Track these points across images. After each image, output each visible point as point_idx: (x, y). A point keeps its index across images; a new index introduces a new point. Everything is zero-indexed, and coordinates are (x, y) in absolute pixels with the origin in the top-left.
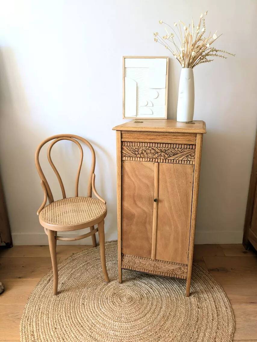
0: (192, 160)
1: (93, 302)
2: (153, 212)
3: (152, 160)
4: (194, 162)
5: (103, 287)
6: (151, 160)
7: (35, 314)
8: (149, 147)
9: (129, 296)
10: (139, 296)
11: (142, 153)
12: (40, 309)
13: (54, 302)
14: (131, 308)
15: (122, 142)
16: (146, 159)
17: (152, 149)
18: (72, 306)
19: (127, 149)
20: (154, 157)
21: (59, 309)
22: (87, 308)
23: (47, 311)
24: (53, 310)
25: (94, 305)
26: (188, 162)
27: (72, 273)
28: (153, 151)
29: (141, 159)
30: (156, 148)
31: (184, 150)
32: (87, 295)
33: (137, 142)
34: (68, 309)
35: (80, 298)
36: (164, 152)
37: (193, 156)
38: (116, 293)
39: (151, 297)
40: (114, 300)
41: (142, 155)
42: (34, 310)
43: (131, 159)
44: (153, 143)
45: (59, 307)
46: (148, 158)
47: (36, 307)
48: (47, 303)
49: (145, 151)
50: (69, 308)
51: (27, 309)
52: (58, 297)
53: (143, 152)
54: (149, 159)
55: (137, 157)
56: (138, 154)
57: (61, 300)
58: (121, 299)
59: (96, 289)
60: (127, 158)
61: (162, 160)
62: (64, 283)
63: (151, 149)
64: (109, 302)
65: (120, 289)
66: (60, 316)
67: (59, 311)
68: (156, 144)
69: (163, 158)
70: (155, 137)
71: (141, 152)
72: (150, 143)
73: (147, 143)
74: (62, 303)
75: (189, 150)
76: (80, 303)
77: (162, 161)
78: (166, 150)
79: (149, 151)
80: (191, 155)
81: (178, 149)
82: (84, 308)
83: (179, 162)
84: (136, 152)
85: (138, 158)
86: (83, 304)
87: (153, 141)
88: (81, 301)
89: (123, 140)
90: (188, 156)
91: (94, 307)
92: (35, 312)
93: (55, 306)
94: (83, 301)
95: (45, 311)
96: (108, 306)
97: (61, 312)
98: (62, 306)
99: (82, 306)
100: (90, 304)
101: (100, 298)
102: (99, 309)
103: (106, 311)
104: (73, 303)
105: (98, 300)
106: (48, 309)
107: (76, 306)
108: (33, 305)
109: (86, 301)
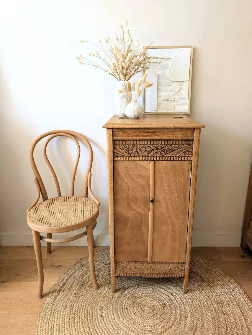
0: (190, 156)
1: (112, 313)
2: (148, 213)
3: (148, 158)
4: (191, 158)
5: (120, 295)
6: (147, 158)
8: (144, 145)
11: (136, 152)
12: (54, 326)
13: (68, 316)
15: (114, 140)
16: (141, 158)
17: (148, 147)
18: (89, 319)
19: (120, 148)
20: (150, 155)
21: (76, 324)
22: (106, 320)
23: (63, 327)
24: (69, 326)
25: (114, 317)
26: (186, 158)
28: (148, 149)
29: (135, 158)
30: (152, 146)
31: (181, 146)
32: (104, 306)
33: (131, 140)
34: (86, 324)
35: (97, 310)
36: (160, 150)
37: (190, 152)
38: (135, 302)
39: (173, 305)
40: (134, 309)
41: (136, 154)
42: (47, 327)
43: (125, 159)
44: (148, 140)
45: (76, 322)
46: (143, 156)
47: (49, 324)
48: (61, 319)
49: (140, 149)
50: (86, 322)
51: (39, 327)
52: (72, 310)
53: (138, 150)
54: (144, 158)
55: (131, 157)
56: (132, 153)
57: (76, 313)
58: (142, 308)
59: (113, 297)
60: (119, 158)
61: (158, 158)
63: (146, 147)
64: (129, 312)
67: (75, 326)
68: (152, 141)
69: (160, 156)
70: (150, 134)
71: (135, 151)
72: (145, 140)
73: (142, 140)
74: (78, 317)
75: (186, 146)
76: (98, 315)
78: (163, 147)
79: (144, 149)
81: (175, 145)
82: (104, 321)
83: (176, 159)
84: (130, 151)
85: (133, 158)
86: (102, 316)
87: (148, 138)
88: (98, 313)
89: (116, 138)
90: (185, 152)
91: (114, 319)
92: (50, 329)
93: (70, 321)
94: (101, 313)
95: (60, 328)
96: (129, 317)
97: (78, 327)
98: (78, 320)
99: (101, 318)
100: (109, 315)
101: (119, 308)
102: (120, 321)
103: (128, 323)
104: (90, 315)
105: (117, 310)
106: (63, 325)
107: (93, 319)
108: (46, 322)
109: (105, 312)
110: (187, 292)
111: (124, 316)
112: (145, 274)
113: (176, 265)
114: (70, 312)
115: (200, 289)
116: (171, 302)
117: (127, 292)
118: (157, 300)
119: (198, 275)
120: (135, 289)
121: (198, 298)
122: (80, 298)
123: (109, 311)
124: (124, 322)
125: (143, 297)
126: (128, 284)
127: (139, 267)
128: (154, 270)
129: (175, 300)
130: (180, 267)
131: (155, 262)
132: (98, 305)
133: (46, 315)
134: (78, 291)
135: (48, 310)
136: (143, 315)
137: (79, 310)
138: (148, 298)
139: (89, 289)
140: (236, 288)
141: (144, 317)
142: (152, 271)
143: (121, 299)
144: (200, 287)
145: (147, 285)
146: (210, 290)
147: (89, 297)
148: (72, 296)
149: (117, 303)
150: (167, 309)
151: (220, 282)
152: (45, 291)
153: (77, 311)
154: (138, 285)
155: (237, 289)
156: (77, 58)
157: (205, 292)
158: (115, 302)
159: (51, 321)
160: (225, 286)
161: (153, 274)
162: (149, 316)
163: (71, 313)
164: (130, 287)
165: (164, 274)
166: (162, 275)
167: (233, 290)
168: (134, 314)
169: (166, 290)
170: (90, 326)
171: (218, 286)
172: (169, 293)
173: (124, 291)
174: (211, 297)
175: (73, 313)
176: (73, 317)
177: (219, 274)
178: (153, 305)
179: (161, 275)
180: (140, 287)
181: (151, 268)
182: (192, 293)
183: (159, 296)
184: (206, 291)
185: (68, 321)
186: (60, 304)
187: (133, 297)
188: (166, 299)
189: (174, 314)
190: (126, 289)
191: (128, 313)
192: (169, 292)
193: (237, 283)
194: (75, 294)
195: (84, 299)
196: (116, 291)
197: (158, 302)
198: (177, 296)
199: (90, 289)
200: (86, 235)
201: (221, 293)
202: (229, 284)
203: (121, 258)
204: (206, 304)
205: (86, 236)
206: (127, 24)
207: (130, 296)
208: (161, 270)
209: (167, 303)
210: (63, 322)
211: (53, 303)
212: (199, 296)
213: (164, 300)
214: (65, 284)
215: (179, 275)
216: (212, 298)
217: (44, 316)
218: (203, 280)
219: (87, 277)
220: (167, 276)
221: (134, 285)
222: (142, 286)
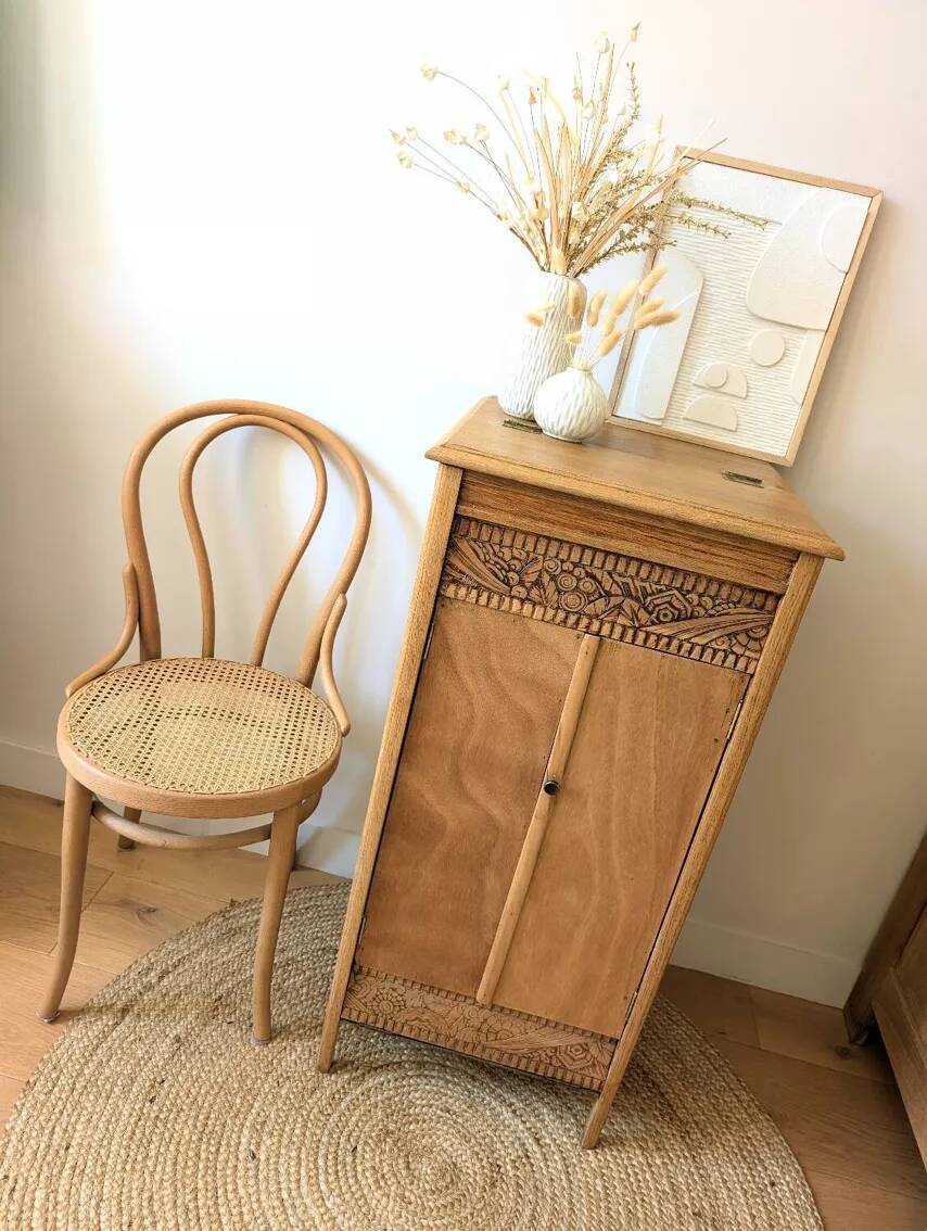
0: (748, 653)
1: (293, 1154)
2: (526, 827)
3: (579, 619)
4: (753, 664)
5: (343, 1087)
6: (572, 619)
7: (45, 1168)
8: (576, 565)
9: (445, 1156)
10: (483, 1167)
11: (538, 583)
12: (67, 1148)
13: (132, 1121)
14: (445, 1221)
15: (457, 517)
16: (550, 613)
17: (589, 575)
18: (203, 1155)
19: (474, 551)
20: (589, 609)
21: (150, 1163)
22: (267, 1179)
23: (99, 1162)
24: (126, 1162)
25: (299, 1173)
26: (732, 658)
27: (220, 998)
28: (588, 585)
29: (528, 607)
30: (606, 576)
31: (726, 607)
32: (272, 1116)
33: (527, 534)
34: (189, 1172)
35: (242, 1125)
36: (637, 599)
37: (755, 639)
38: (393, 1133)
39: (531, 1183)
40: (381, 1161)
41: (535, 592)
42: (43, 1146)
43: (483, 600)
44: (596, 550)
45: (152, 1153)
46: (558, 608)
47: (52, 1132)
48: (101, 1125)
49: (553, 578)
50: (190, 1163)
51: (13, 1138)
52: (151, 1101)
53: (546, 578)
54: (561, 615)
55: (512, 597)
56: (521, 583)
57: (162, 1116)
58: (412, 1166)
59: (313, 1091)
60: (463, 591)
61: (618, 630)
62: (183, 1036)
63: (583, 575)
64: (359, 1169)
65: (410, 1115)
66: (151, 1198)
67: (146, 1172)
68: (611, 559)
69: (627, 623)
70: (614, 528)
71: (533, 578)
72: (584, 548)
73: (572, 545)
74: (167, 1135)
75: (745, 610)
76: (241, 1148)
77: (616, 635)
78: (649, 591)
79: (570, 582)
80: (751, 634)
81: (701, 596)
82: (257, 1176)
83: (690, 652)
84: (511, 574)
85: (516, 603)
86: (254, 1157)
87: (598, 542)
88: (243, 1140)
89: (468, 510)
90: (735, 634)
91: (298, 1181)
92: (49, 1158)
93: (133, 1147)
94: (253, 1141)
95: (89, 1163)
96: (353, 1189)
97: (157, 1177)
98: (162, 1150)
99: (249, 1165)
100: (282, 1160)
101: (325, 1139)
102: (316, 1195)
103: (345, 1213)
104: (212, 1142)
105: (318, 1147)
106: (103, 1152)
107: (221, 1158)
108: (44, 1123)
109: (269, 1142)
110: (597, 1143)
111: (337, 1179)
112: (457, 1042)
113: (581, 1040)
114: (141, 1109)
115: (650, 1144)
116: (528, 1168)
117: (370, 1082)
118: (476, 1149)
119: (654, 1084)
120: (404, 1078)
121: (632, 1179)
122: (193, 1060)
123: (285, 1141)
124: (329, 1206)
125: (424, 1121)
126: (381, 1051)
127: (439, 1009)
128: (492, 1037)
129: (542, 1165)
130: (594, 1051)
131: (502, 1009)
132: (252, 1106)
133: (52, 1097)
134: (193, 1029)
135: (62, 1078)
136: (407, 1194)
137: (175, 1110)
138: (445, 1128)
139: (236, 1032)
140: (788, 1178)
141: (410, 1203)
142: (482, 1038)
143: (343, 1105)
144: (651, 1136)
145: (453, 1076)
146: (686, 1158)
147: (227, 1066)
148: (165, 1047)
149: (323, 1118)
150: (505, 1193)
151: (729, 1137)
152: (70, 999)
153: (170, 1111)
154: (421, 1065)
155: (788, 1183)
156: (395, 135)
157: (663, 1163)
158: (315, 1110)
159: (64, 1125)
160: (745, 1159)
161: (484, 1050)
162: (430, 1203)
163: (145, 1111)
164: (386, 1066)
165: (524, 1061)
166: (519, 1061)
167: (773, 1184)
168: (377, 1181)
169: (518, 1113)
170: (201, 1185)
171: (721, 1151)
172: (530, 1129)
173: (364, 1074)
174: (684, 1188)
175: (153, 1115)
176: (147, 1132)
177: (734, 1099)
178: (455, 1165)
179: (515, 1060)
180: (426, 1076)
181: (482, 1023)
182: (615, 1153)
183: (489, 1133)
184: (670, 1158)
185: (124, 1143)
186: (111, 1064)
187: (389, 1111)
188: (510, 1151)
189: (526, 1220)
190: (373, 1069)
191: (354, 1169)
192: (528, 1125)
193: (795, 1157)
194: (178, 1039)
195: (207, 1068)
196: (333, 1067)
197: (478, 1154)
198: (553, 1148)
199: (238, 1034)
200: (269, 837)
201: (725, 1182)
202: (765, 1153)
203: (379, 960)
204: (657, 1212)
205: (269, 841)
206: (634, 39)
207: (380, 1104)
208: (523, 1041)
209: (509, 1167)
210: (105, 1143)
211: (87, 1054)
212: (636, 1174)
213: (502, 1152)
214: (150, 987)
215: (583, 1079)
216: (686, 1196)
217: (42, 1097)
218: (669, 1112)
219: (238, 984)
220: (536, 1070)
221: (406, 1062)
222: (435, 1074)
